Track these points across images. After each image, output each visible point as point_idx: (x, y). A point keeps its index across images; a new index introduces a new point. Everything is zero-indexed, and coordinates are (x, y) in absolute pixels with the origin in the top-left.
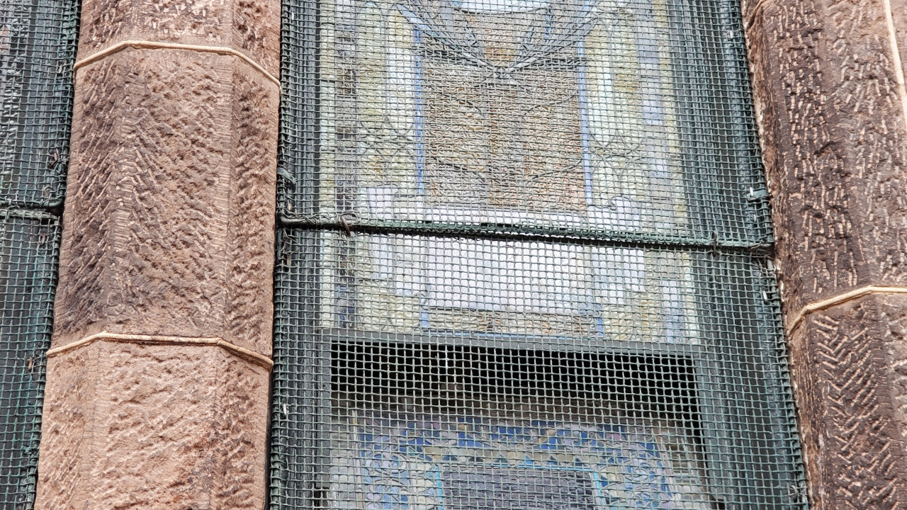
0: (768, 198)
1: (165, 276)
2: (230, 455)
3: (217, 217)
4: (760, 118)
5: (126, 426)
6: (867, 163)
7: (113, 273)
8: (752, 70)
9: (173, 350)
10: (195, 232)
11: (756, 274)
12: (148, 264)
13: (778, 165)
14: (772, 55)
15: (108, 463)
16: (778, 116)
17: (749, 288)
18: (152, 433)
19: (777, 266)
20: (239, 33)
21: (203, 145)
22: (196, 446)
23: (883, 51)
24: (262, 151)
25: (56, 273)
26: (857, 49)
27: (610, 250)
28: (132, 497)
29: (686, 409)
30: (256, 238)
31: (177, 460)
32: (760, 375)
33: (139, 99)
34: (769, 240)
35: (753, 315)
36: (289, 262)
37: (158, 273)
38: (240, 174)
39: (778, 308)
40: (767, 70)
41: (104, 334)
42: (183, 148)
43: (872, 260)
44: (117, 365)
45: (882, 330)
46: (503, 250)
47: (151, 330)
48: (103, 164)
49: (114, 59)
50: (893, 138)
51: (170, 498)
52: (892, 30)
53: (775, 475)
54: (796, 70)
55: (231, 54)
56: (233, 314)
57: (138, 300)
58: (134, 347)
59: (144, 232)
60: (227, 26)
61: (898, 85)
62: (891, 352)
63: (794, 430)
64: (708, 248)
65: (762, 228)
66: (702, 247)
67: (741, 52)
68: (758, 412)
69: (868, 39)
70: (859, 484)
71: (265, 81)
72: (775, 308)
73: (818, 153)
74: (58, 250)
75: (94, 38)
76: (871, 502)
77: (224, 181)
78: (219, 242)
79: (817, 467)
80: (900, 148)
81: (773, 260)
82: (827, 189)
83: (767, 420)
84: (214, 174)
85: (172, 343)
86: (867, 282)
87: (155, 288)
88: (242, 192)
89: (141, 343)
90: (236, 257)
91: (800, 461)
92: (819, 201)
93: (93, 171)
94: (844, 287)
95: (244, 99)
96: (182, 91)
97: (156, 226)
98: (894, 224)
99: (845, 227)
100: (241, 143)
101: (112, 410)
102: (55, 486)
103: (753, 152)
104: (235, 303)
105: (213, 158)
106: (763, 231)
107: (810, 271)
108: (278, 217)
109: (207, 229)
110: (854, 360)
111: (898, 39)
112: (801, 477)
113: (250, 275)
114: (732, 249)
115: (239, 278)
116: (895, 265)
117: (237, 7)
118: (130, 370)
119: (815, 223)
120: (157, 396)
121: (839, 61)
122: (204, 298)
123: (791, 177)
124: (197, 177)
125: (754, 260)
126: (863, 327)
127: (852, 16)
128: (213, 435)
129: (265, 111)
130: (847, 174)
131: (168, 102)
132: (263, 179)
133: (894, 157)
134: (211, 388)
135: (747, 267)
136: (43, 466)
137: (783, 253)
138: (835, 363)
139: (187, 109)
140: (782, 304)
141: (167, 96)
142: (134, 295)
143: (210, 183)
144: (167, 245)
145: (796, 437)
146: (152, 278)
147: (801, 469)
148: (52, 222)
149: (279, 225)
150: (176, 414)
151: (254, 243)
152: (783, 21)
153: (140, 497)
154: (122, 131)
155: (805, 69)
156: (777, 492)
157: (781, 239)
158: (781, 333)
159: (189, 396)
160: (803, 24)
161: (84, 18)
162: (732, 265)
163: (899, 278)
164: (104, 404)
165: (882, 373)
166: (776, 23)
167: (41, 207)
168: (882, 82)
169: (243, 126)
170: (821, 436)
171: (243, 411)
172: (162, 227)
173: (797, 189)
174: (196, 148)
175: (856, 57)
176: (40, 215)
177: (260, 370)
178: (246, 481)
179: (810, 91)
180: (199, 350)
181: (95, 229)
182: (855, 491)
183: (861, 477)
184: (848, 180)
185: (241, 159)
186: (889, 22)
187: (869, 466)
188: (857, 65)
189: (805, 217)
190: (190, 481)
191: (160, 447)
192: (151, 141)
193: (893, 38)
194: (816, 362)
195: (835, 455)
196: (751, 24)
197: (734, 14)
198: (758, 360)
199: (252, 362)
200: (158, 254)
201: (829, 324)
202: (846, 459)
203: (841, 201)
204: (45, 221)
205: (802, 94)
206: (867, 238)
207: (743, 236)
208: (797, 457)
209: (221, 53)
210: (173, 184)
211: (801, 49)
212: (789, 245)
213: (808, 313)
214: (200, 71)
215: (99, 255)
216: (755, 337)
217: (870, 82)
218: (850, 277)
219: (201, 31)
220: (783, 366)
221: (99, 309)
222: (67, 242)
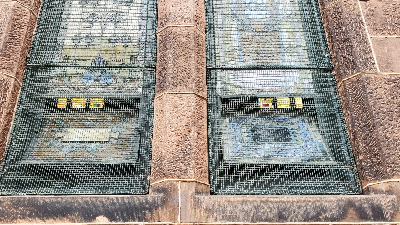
0: (331, 56)
1: (181, 78)
2: (198, 119)
3: (192, 64)
4: (327, 37)
5: (174, 112)
6: (357, 43)
7: (168, 78)
8: (324, 26)
9: (184, 95)
10: (187, 68)
11: (329, 74)
12: (177, 76)
13: (333, 47)
14: (329, 20)
15: (170, 121)
16: (332, 35)
17: (327, 78)
18: (180, 114)
19: (334, 72)
20: (195, 22)
21: (188, 48)
22: (190, 117)
23: (359, 16)
24: (202, 50)
25: (155, 80)
26: (352, 16)
27: (290, 70)
28: (176, 128)
29: (313, 107)
30: (202, 70)
31: (186, 120)
32: (331, 99)
33: (172, 38)
34: (332, 66)
35: (329, 84)
36: (210, 77)
37: (179, 78)
38: (197, 55)
39: (335, 82)
40: (328, 24)
41: (167, 92)
42: (183, 49)
43: (360, 66)
44: (171, 99)
45: (364, 83)
46: (263, 72)
47: (178, 91)
48: (165, 54)
49: (166, 30)
50: (364, 36)
51: (185, 129)
52: (361, 10)
53: (337, 123)
54: (336, 23)
55: (194, 27)
56: (197, 87)
57: (175, 84)
58: (174, 95)
59: (175, 69)
60: (192, 20)
61: (364, 24)
62: (367, 88)
63: (341, 111)
64: (316, 68)
65: (329, 63)
66: (314, 68)
67: (321, 22)
68: (331, 108)
69: (355, 13)
70: (360, 122)
71: (202, 34)
72: (334, 82)
73: (344, 42)
74: (155, 77)
75: (161, 26)
76: (364, 126)
77: (193, 56)
78: (193, 70)
79: (348, 120)
80: (366, 39)
81: (333, 71)
82: (347, 50)
83: (334, 109)
84: (191, 55)
85: (183, 93)
86: (359, 72)
87: (179, 81)
88: (198, 59)
89: (176, 94)
90: (197, 74)
91: (343, 119)
92: (345, 53)
93: (163, 56)
94: (353, 74)
95: (197, 37)
96: (182, 36)
97: (178, 67)
98: (365, 57)
99: (352, 59)
100: (197, 48)
101: (170, 109)
102: (158, 127)
103: (326, 45)
104: (197, 84)
105: (191, 51)
106: (330, 64)
107: (343, 71)
108: (207, 66)
109: (190, 67)
110: (357, 91)
111: (363, 13)
112: (344, 123)
113: (201, 78)
114: (322, 69)
115: (198, 79)
116: (367, 67)
117: (194, 16)
118: (174, 100)
119: (344, 59)
120: (180, 106)
121: (348, 19)
122: (190, 83)
123: (337, 49)
124: (187, 55)
125: (328, 71)
126: (359, 83)
127: (350, 8)
128: (194, 114)
129: (202, 41)
130: (352, 46)
131: (179, 39)
132: (203, 56)
133: (364, 41)
134: (193, 103)
135: (326, 73)
136: (155, 124)
137: (336, 69)
138: (352, 93)
139: (184, 40)
140: (336, 81)
141: (179, 37)
142: (174, 83)
143: (190, 57)
144: (181, 71)
145: (342, 113)
146: (178, 79)
147: (344, 121)
148: (154, 70)
149: (207, 68)
150: (185, 109)
151: (201, 71)
152: (332, 11)
153: (178, 128)
154: (169, 46)
155: (339, 22)
156: (338, 127)
157: (335, 65)
158: (336, 88)
159: (188, 105)
160: (337, 11)
161: (158, 22)
162: (322, 73)
163: (368, 70)
164: (168, 108)
165: (365, 94)
166: (330, 12)
167: (151, 67)
168: (360, 23)
169: (197, 43)
170: (349, 111)
171: (201, 109)
172: (179, 67)
173: (339, 51)
174: (186, 49)
175: (352, 18)
176: (151, 69)
177: (204, 100)
178: (202, 125)
179: (340, 27)
180: (190, 95)
181: (164, 69)
182: (360, 124)
183: (361, 120)
184: (352, 47)
185: (197, 51)
186: (361, 9)
187: (363, 117)
188: (353, 20)
189: (341, 58)
190: (189, 125)
191: (182, 117)
192: (176, 48)
193: (362, 12)
194: (347, 93)
195: (353, 115)
196: (323, 15)
197: (318, 13)
198: (331, 95)
199: (202, 98)
200: (179, 73)
201: (350, 83)
202: (357, 116)
203: (351, 53)
204: (152, 70)
205: (338, 28)
206: (358, 61)
207: (325, 65)
208: (343, 118)
209: (191, 27)
210: (181, 57)
211: (337, 17)
212: (337, 66)
213: (344, 81)
214: (186, 31)
215: (165, 75)
216: (330, 89)
217: (356, 23)
218: (355, 71)
219: (186, 22)
220: (337, 96)
221: (166, 87)
222: (157, 73)
